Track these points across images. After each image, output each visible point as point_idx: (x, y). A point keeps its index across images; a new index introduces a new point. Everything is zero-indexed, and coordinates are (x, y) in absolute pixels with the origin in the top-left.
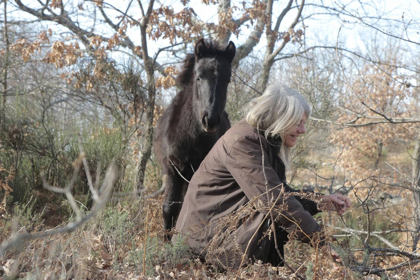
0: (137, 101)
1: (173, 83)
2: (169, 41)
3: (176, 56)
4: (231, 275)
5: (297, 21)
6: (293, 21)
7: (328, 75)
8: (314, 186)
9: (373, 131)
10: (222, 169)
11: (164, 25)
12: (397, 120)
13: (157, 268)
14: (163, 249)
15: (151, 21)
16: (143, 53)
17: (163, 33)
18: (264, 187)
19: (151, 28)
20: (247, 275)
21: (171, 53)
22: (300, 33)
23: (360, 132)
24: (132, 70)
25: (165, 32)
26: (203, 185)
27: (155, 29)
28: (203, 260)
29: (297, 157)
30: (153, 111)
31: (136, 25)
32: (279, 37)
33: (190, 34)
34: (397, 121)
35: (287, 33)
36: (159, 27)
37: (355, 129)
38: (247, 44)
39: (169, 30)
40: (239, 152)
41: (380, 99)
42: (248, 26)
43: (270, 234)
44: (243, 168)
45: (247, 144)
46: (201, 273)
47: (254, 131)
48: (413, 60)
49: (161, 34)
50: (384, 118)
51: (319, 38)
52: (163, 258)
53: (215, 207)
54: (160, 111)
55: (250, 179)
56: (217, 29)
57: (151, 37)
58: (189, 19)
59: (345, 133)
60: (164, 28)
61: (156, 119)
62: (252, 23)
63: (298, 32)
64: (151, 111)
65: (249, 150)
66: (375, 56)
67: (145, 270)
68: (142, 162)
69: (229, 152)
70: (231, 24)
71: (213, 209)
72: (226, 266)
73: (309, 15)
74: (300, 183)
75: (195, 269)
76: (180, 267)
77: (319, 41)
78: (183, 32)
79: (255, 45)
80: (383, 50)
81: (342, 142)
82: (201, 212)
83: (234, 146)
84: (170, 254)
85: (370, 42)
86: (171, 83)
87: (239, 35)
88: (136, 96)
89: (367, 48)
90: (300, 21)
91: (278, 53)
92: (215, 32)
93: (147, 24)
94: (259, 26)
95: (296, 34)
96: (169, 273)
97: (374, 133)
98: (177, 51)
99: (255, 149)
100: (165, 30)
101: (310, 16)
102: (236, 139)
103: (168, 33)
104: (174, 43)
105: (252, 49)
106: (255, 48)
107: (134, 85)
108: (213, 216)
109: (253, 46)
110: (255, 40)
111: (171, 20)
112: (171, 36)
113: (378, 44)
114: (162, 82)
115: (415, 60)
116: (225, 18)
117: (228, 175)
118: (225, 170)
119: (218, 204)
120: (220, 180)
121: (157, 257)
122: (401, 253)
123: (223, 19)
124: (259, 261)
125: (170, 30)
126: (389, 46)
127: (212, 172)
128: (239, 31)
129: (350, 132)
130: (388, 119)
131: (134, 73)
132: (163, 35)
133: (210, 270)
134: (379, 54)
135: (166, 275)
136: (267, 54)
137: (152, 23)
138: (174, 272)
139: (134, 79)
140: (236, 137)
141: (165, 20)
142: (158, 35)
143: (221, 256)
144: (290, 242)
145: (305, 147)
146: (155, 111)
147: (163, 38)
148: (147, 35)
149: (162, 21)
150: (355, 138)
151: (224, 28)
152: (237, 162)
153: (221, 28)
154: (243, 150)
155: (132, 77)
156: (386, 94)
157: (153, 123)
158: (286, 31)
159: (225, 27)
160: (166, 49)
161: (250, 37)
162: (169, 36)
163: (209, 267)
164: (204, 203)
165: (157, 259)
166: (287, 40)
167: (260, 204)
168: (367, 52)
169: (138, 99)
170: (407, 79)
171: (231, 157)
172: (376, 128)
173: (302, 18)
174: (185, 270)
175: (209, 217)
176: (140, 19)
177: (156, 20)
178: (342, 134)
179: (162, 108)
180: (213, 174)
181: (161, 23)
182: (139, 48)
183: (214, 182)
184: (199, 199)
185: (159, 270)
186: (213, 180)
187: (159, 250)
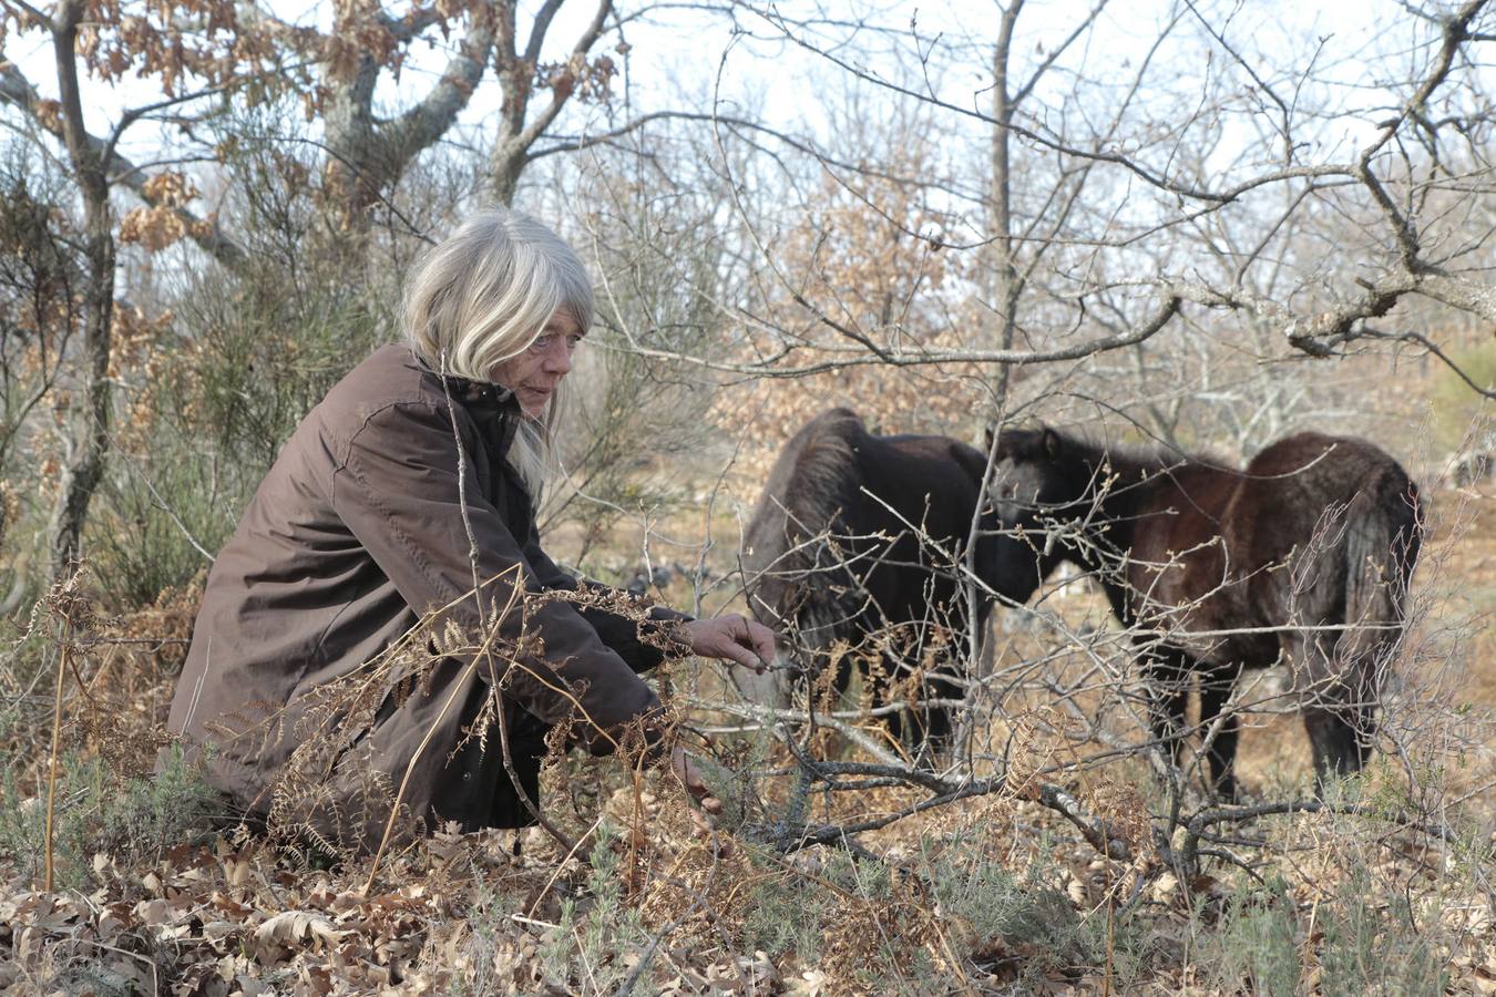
0: (46, 289)
1: (177, 229)
2: (160, 85)
3: (193, 139)
4: (353, 876)
5: (599, 29)
6: (584, 26)
7: (711, 207)
8: (670, 568)
9: (851, 390)
10: (322, 519)
11: (140, 28)
12: (905, 354)
13: (99, 862)
14: (121, 799)
15: (92, 13)
16: (66, 125)
17: (136, 58)
18: (466, 576)
19: (92, 39)
20: (410, 870)
21: (177, 127)
22: (605, 68)
23: (812, 394)
24: (22, 183)
25: (144, 55)
26: (266, 577)
27: (108, 42)
28: (258, 830)
29: (599, 476)
30: (108, 326)
31: (38, 28)
32: (535, 81)
33: (233, 63)
34: (907, 358)
35: (565, 66)
36: (123, 37)
37: (795, 384)
38: (435, 101)
39: (157, 49)
40: (378, 461)
41: (870, 285)
42: (432, 42)
43: (483, 732)
44: (393, 513)
45: (401, 430)
46: (251, 872)
47: (422, 387)
48: (972, 164)
49: (132, 61)
50: (863, 347)
51: (679, 87)
52: (123, 828)
53: (307, 646)
54: (135, 327)
55: (420, 551)
56: (327, 49)
57: (96, 71)
58: (227, 12)
59: (764, 395)
60: (139, 39)
61: (120, 354)
62: (446, 31)
63: (598, 64)
64: (102, 327)
65: (408, 452)
66: (858, 148)
67: (52, 873)
68: (71, 499)
69: (341, 460)
70: (375, 33)
71: (301, 654)
72: (335, 845)
73: (637, 9)
74: (623, 561)
75: (230, 862)
76: (180, 859)
77: (679, 97)
78: (209, 55)
79: (463, 104)
80: (881, 130)
81: (754, 425)
82: (258, 667)
83: (359, 440)
84: (143, 811)
85: (840, 102)
86: (170, 231)
87: (404, 70)
88: (41, 273)
89: (833, 121)
90: (608, 30)
91: (539, 132)
92: (317, 60)
93: (79, 26)
94: (469, 41)
95: (592, 71)
96: (142, 877)
97: (855, 395)
98: (196, 120)
99: (428, 448)
100: (143, 47)
101: (640, 14)
102: (364, 417)
103: (157, 58)
104: (177, 95)
105: (454, 119)
106: (462, 115)
107: (31, 233)
108: (303, 677)
109: (458, 109)
110: (459, 89)
111: (166, 11)
112: (167, 69)
113: (866, 110)
114: (140, 228)
115: (977, 163)
116: (353, 11)
117: (345, 538)
118: (332, 521)
119: (317, 637)
120: (318, 558)
121: (101, 825)
122: (908, 776)
123: (347, 13)
124: (452, 826)
125: (163, 49)
126: (899, 117)
127: (291, 533)
128: (402, 56)
129: (781, 394)
130: (878, 353)
131: (34, 193)
132: (139, 62)
133: (286, 863)
134: (870, 142)
135: (130, 884)
136: (504, 136)
137: (94, 20)
138: (158, 876)
139: (33, 215)
140: (361, 409)
141: (144, 14)
142: (118, 65)
143: (321, 814)
144: (551, 758)
145: (623, 443)
146: (115, 326)
147: (140, 74)
148: (81, 63)
149: (131, 16)
150: (794, 412)
151: (350, 46)
152: (374, 495)
153: (337, 42)
154: (388, 453)
155: (26, 206)
156: (890, 269)
157: (110, 366)
158: (561, 61)
159: (355, 42)
160: (148, 114)
161: (444, 80)
162: (160, 67)
163: (278, 854)
164: (268, 635)
165: (100, 832)
166: (563, 90)
167: (452, 637)
168: (833, 133)
169: (49, 284)
170: (954, 223)
171: (351, 476)
172: (861, 378)
173: (616, 17)
174: (200, 864)
175: (287, 682)
176: (54, 8)
177: (110, 11)
178: (756, 399)
179: (140, 315)
180: (293, 538)
181: (127, 24)
182: (52, 106)
183: (299, 565)
184: (249, 623)
185: (107, 871)
186: (295, 559)
187: (107, 801)
